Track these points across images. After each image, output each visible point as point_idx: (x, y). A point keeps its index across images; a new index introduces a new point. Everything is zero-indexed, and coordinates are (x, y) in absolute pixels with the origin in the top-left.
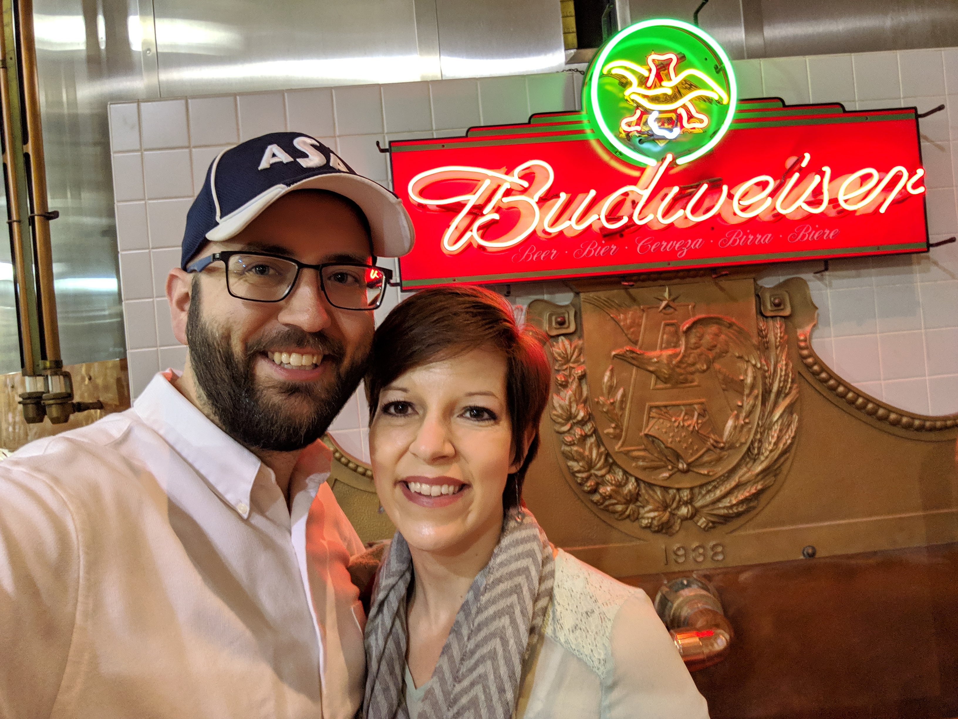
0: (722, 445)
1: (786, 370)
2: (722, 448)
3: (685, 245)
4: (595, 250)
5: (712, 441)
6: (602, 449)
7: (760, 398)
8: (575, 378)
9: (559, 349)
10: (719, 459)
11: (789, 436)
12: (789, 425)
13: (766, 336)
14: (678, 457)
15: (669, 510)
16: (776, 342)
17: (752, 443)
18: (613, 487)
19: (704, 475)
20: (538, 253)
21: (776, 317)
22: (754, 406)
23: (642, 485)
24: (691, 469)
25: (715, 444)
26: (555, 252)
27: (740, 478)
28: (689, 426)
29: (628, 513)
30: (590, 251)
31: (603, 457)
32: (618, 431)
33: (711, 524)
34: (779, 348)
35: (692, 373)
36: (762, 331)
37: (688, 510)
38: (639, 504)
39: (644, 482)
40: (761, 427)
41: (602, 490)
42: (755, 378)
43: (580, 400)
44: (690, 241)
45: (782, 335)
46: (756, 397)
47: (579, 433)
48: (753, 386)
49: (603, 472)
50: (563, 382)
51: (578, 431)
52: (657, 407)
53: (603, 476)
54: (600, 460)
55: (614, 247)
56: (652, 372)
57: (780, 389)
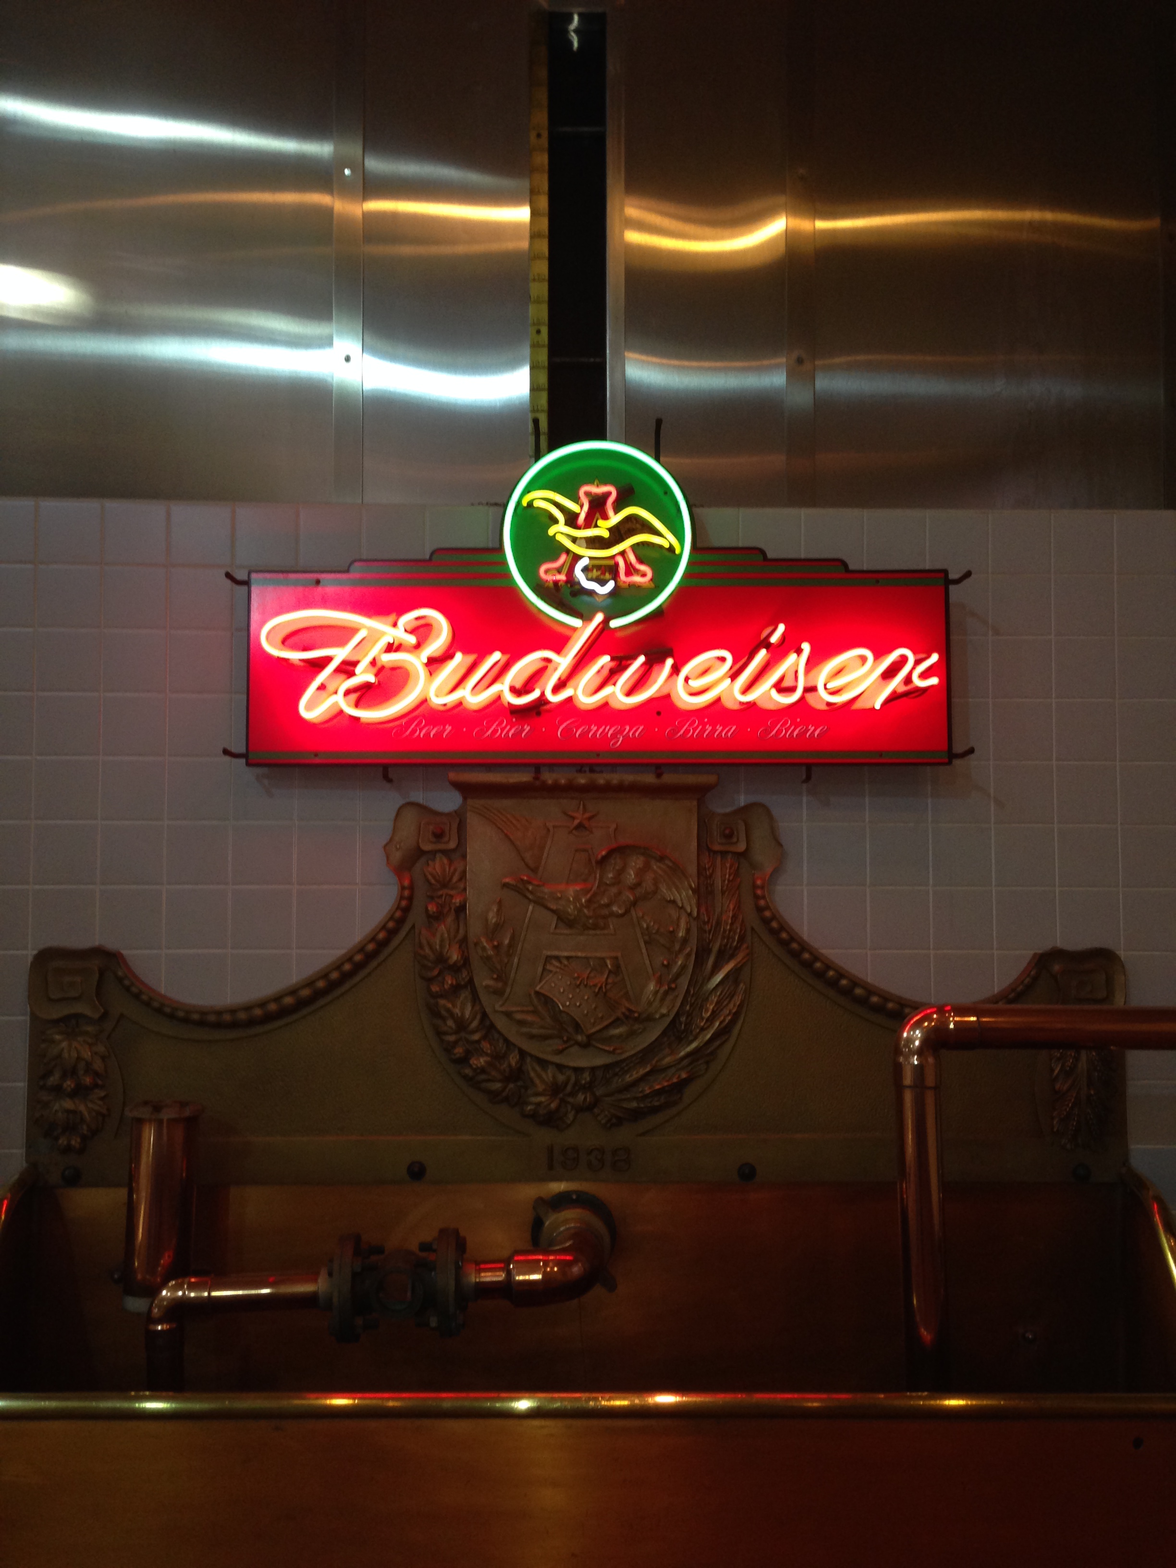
0: (636, 1015)
1: (732, 924)
2: (636, 1020)
3: (621, 732)
4: (502, 730)
5: (624, 1010)
6: (477, 1008)
7: (693, 957)
8: (450, 908)
9: (434, 869)
10: (632, 1034)
11: (730, 1011)
12: (732, 996)
13: (711, 876)
14: (577, 1027)
15: (561, 1095)
16: (722, 887)
17: (678, 1015)
18: (489, 1059)
19: (609, 1052)
20: (427, 728)
21: (727, 852)
22: (684, 967)
23: (528, 1060)
24: (594, 1043)
25: (627, 1013)
26: (450, 728)
27: (657, 1062)
28: (595, 986)
29: (504, 1094)
30: (495, 731)
31: (479, 1017)
32: (500, 985)
33: (614, 1120)
34: (727, 893)
35: (605, 917)
36: (705, 869)
37: (585, 1098)
38: (520, 1083)
39: (531, 1056)
40: (693, 996)
41: (474, 1061)
42: (688, 931)
43: (455, 937)
44: (628, 728)
45: (731, 878)
46: (689, 955)
47: (450, 982)
48: (685, 941)
49: (476, 1037)
50: (434, 912)
51: (449, 981)
52: (557, 958)
53: (478, 1042)
54: (474, 1018)
55: (527, 728)
56: (553, 911)
57: (723, 948)
